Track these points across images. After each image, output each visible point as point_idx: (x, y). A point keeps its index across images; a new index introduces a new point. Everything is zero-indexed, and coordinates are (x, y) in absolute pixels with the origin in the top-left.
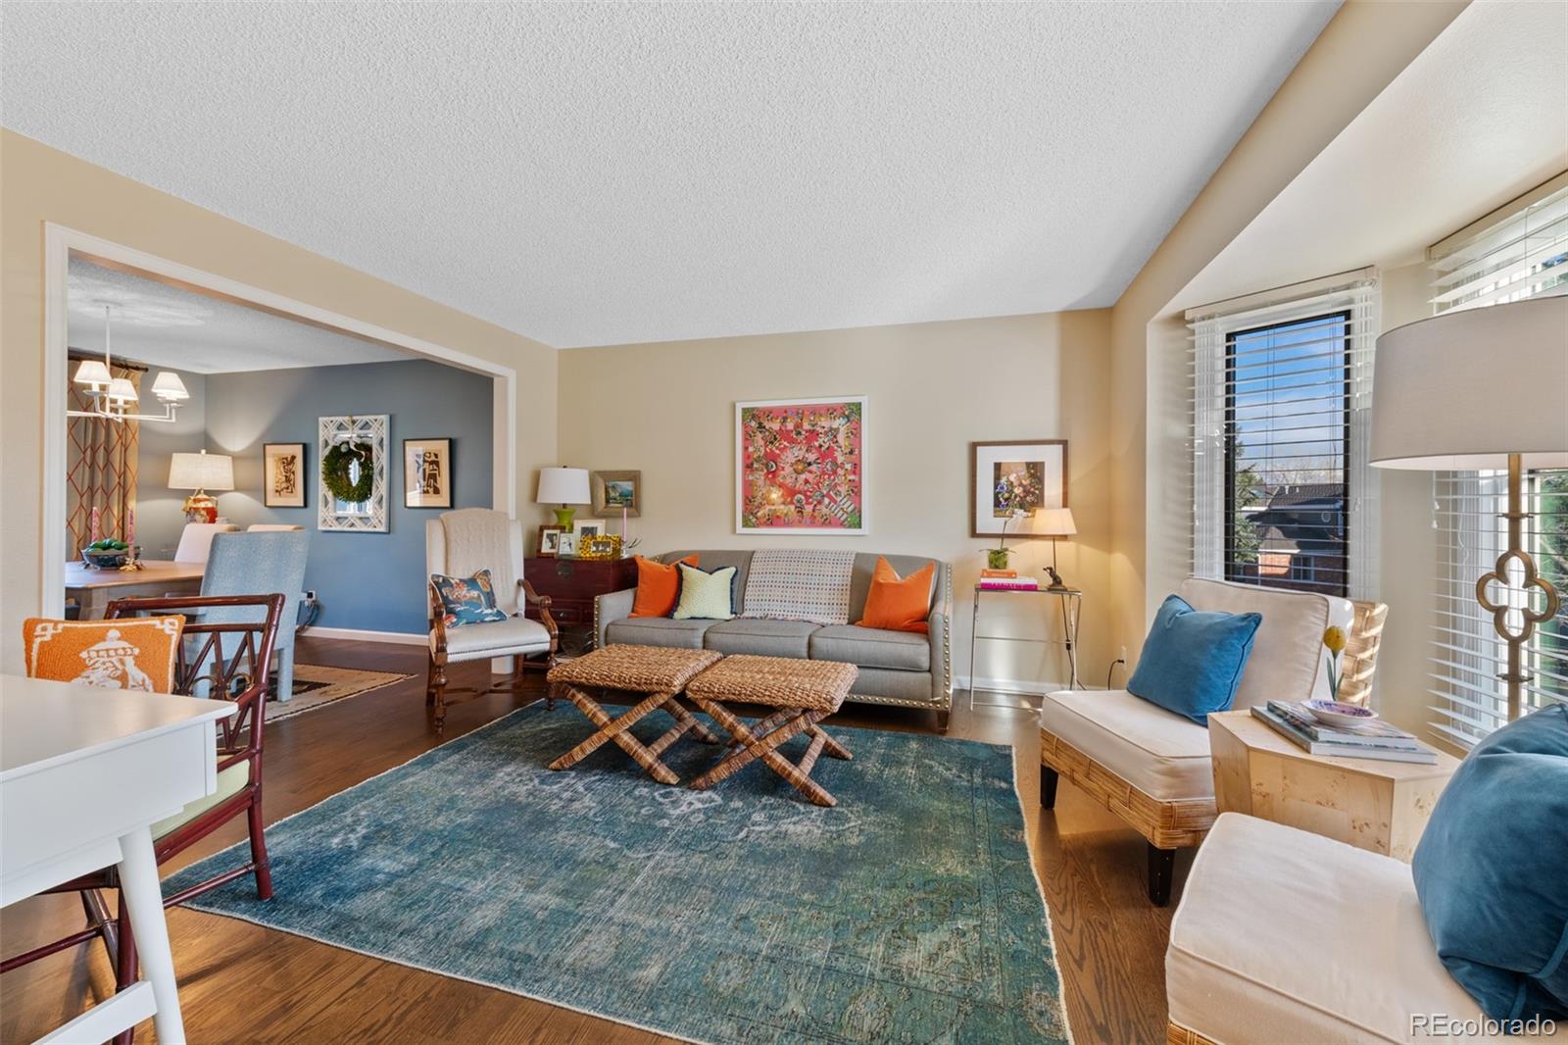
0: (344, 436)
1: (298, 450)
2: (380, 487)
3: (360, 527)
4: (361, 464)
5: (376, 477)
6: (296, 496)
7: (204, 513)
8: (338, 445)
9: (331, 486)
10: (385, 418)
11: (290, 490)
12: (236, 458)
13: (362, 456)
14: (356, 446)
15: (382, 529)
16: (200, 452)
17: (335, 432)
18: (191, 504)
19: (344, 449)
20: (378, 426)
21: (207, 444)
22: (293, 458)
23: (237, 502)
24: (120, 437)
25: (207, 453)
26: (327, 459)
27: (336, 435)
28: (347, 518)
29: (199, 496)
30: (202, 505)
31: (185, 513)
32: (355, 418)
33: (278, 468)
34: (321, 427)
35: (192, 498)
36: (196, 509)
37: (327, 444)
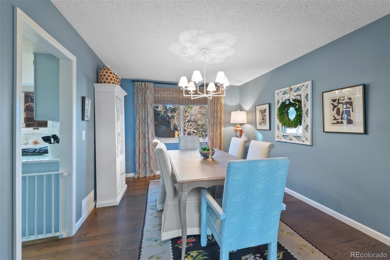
0: (287, 97)
1: (267, 107)
2: (307, 120)
3: (295, 141)
4: (296, 109)
5: (304, 115)
6: (266, 126)
7: (239, 131)
8: (284, 101)
9: (281, 121)
10: (309, 83)
11: (264, 123)
12: (247, 112)
13: (297, 105)
14: (293, 100)
15: (309, 143)
16: (238, 111)
17: (283, 96)
18: (236, 128)
19: (287, 103)
20: (305, 88)
21: (240, 108)
22: (265, 110)
23: (248, 128)
24: (220, 108)
25: (240, 111)
26: (279, 109)
27: (282, 97)
28: (288, 136)
29: (238, 126)
30: (239, 129)
31: (234, 131)
32: (292, 87)
33: (260, 114)
34: (276, 95)
35: (236, 126)
36: (237, 130)
37: (278, 101)
